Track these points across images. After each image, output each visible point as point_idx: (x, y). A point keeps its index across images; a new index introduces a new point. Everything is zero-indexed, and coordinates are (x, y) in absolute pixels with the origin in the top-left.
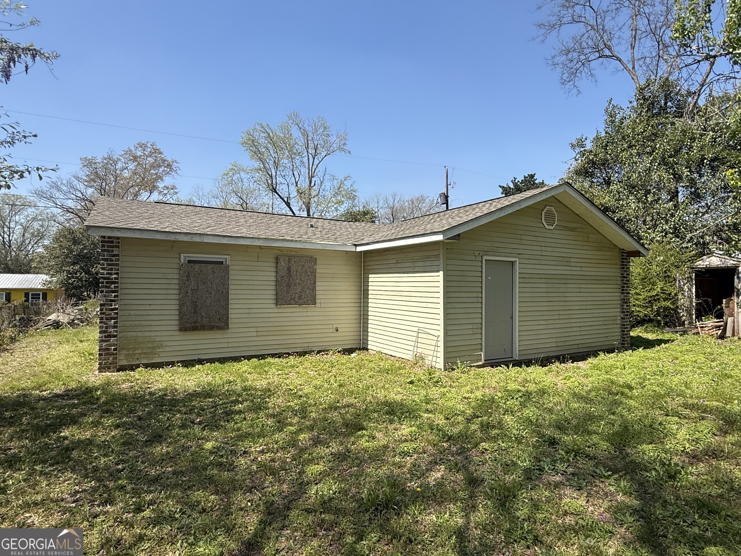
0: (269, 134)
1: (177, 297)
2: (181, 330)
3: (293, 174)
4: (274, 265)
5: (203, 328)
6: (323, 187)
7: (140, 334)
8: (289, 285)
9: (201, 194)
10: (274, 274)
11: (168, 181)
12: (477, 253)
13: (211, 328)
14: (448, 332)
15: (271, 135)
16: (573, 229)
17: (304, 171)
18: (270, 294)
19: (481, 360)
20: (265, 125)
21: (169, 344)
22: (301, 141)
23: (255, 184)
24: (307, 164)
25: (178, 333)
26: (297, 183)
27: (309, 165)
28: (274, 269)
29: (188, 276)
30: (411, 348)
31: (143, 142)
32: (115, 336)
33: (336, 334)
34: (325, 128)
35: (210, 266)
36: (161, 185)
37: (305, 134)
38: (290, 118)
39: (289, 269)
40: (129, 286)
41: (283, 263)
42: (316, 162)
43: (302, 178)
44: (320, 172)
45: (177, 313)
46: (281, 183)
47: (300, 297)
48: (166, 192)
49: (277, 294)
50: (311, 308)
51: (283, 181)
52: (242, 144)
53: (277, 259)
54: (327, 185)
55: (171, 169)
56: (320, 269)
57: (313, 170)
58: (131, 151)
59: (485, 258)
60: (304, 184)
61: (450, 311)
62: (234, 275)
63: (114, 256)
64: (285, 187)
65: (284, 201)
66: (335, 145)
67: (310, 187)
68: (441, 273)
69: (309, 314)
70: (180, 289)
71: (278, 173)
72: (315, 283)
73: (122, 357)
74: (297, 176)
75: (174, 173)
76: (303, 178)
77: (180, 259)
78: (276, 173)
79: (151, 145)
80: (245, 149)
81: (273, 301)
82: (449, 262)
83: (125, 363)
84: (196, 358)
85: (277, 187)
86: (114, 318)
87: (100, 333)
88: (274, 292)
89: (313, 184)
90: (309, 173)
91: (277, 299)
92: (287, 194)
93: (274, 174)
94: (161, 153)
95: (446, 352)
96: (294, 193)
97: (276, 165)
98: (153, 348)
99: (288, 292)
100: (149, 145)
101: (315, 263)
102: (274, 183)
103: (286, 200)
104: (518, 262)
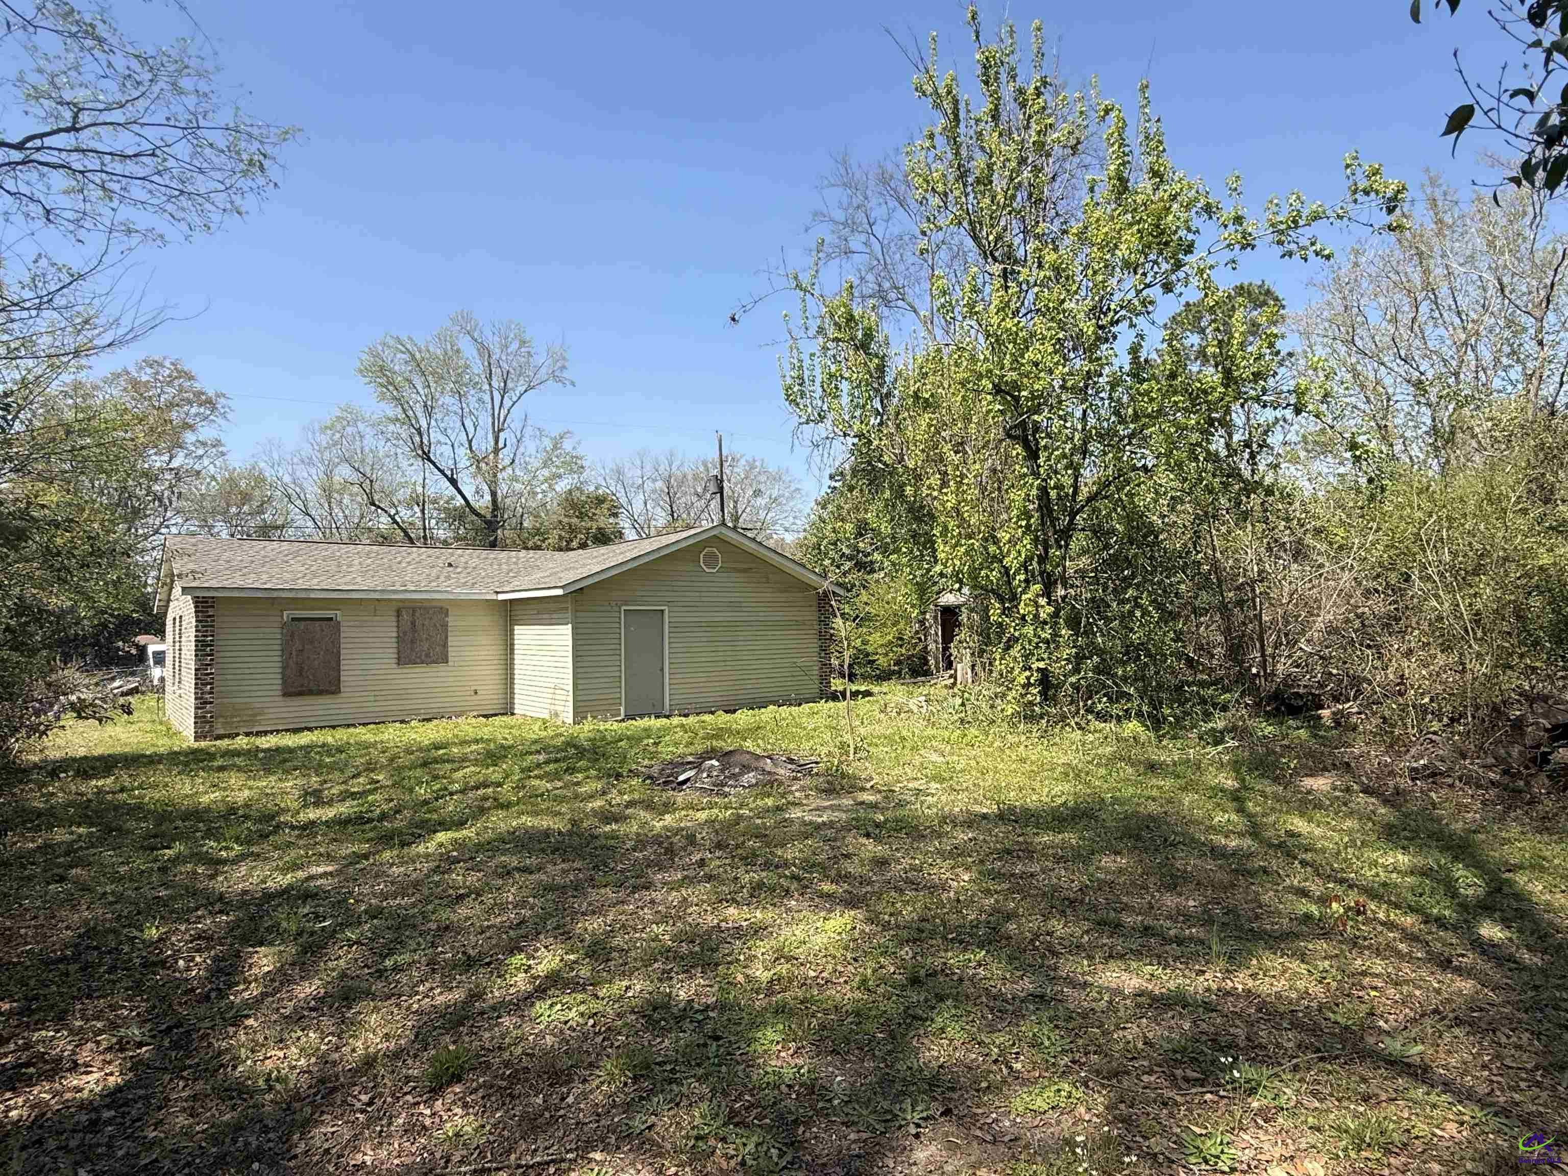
0: (413, 356)
1: (279, 659)
2: (286, 694)
3: (463, 424)
4: (394, 619)
5: (310, 693)
6: (521, 449)
7: (238, 700)
8: (412, 642)
9: (276, 457)
10: (395, 629)
11: (206, 432)
12: (613, 604)
13: (320, 693)
14: (580, 687)
15: (418, 356)
16: (745, 571)
17: (485, 420)
18: (392, 653)
19: (619, 715)
20: (404, 338)
21: (271, 710)
22: (478, 367)
23: (389, 444)
24: (490, 406)
25: (281, 698)
26: (470, 442)
27: (493, 409)
28: (395, 624)
29: (292, 635)
30: (548, 706)
31: (156, 358)
32: (211, 703)
33: (475, 697)
34: (523, 343)
35: (318, 623)
36: (189, 437)
37: (484, 350)
38: (454, 321)
39: (413, 623)
40: (223, 648)
41: (405, 616)
42: (507, 403)
43: (480, 432)
44: (514, 422)
45: (280, 676)
46: (439, 442)
47: (427, 655)
48: (200, 452)
49: (398, 653)
50: (441, 667)
51: (443, 439)
52: (361, 371)
53: (398, 613)
54: (530, 446)
55: (214, 408)
56: (451, 621)
57: (502, 419)
58: (128, 373)
59: (624, 608)
60: (484, 444)
61: (579, 664)
62: (346, 632)
63: (210, 616)
64: (447, 450)
65: (446, 476)
66: (543, 370)
67: (496, 451)
68: (570, 626)
69: (440, 674)
70: (282, 650)
71: (433, 423)
72: (447, 638)
73: (219, 725)
74: (471, 430)
75: (220, 420)
76: (483, 433)
77: (282, 616)
78: (429, 424)
79: (172, 364)
80: (368, 379)
81: (396, 661)
82: (579, 614)
83: (222, 732)
84: (303, 725)
85: (432, 450)
86: (211, 684)
87: (196, 699)
88: (395, 650)
89: (501, 445)
90: (493, 423)
91: (399, 659)
92: (451, 462)
93: (424, 424)
94: (191, 378)
95: (575, 708)
96: (463, 463)
97: (429, 411)
98: (255, 715)
99: (412, 650)
100: (167, 364)
101: (447, 615)
102: (425, 441)
103: (449, 473)
104: (667, 612)
